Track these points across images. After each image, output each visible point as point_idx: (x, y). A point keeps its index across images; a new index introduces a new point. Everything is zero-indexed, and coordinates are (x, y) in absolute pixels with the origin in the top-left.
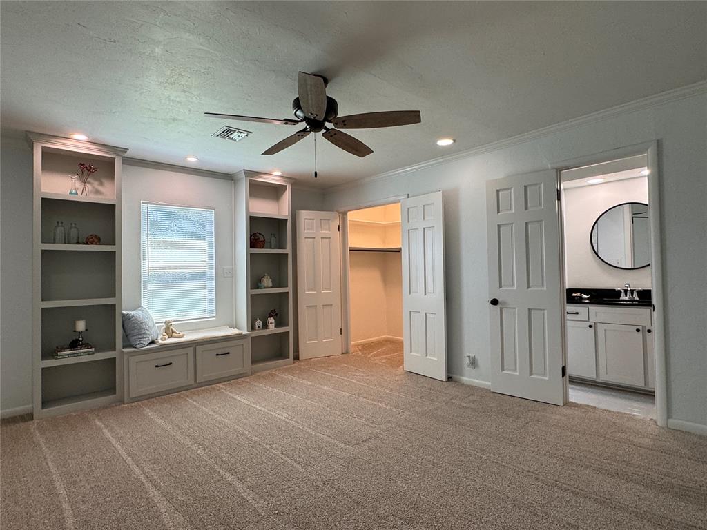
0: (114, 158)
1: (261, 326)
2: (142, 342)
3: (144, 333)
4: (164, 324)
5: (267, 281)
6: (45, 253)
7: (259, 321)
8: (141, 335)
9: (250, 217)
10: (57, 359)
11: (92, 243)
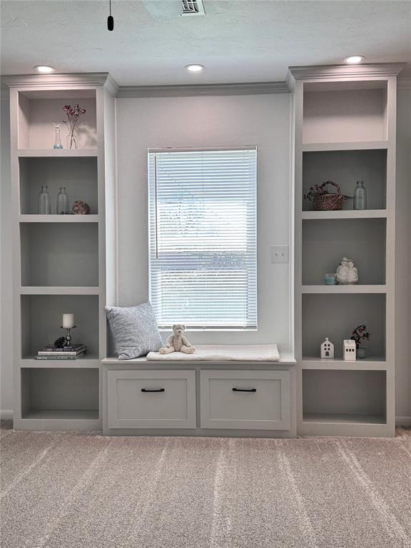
0: (95, 90)
1: (332, 352)
2: (126, 352)
3: (130, 340)
4: (171, 330)
5: (348, 272)
6: (24, 226)
7: (327, 342)
8: (126, 341)
9: (304, 153)
10: (36, 359)
11: (77, 212)
